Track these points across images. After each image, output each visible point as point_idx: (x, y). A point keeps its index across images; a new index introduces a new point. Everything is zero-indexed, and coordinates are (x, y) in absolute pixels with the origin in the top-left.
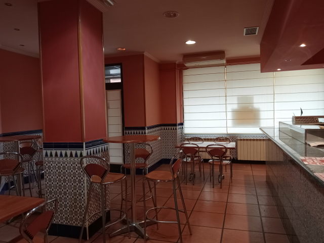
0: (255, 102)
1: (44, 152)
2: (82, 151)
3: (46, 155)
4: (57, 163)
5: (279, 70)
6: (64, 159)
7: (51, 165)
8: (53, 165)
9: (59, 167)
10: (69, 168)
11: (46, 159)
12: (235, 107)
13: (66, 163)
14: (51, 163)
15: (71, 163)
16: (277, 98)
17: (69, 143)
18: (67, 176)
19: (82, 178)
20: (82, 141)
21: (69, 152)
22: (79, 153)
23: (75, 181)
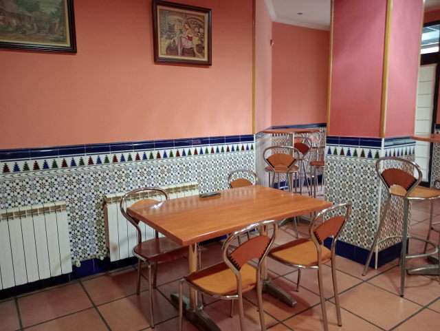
1: (327, 148)
2: (379, 150)
3: (329, 152)
4: (342, 163)
6: (353, 159)
7: (335, 165)
9: (345, 170)
10: (358, 172)
11: (329, 157)
13: (355, 165)
14: (335, 162)
15: (362, 165)
17: (362, 138)
18: (354, 181)
19: (375, 187)
20: (380, 136)
21: (359, 150)
22: (374, 152)
23: (365, 190)
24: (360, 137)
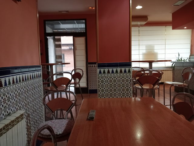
0: (155, 49)
1: (98, 70)
2: (130, 68)
3: (100, 72)
4: (109, 78)
5: (185, 28)
6: (115, 75)
7: (104, 79)
8: (106, 79)
9: (111, 81)
10: (119, 81)
11: (100, 75)
12: (144, 51)
13: (117, 77)
14: (104, 78)
15: (121, 77)
16: (167, 47)
17: (119, 63)
18: (117, 87)
19: (129, 88)
20: (130, 61)
21: (119, 70)
22: (127, 69)
23: (123, 90)
24: (118, 62)
